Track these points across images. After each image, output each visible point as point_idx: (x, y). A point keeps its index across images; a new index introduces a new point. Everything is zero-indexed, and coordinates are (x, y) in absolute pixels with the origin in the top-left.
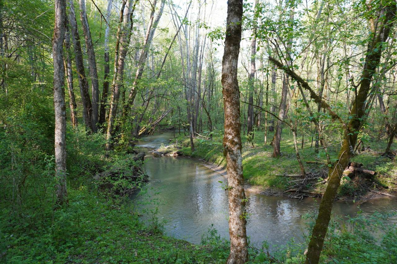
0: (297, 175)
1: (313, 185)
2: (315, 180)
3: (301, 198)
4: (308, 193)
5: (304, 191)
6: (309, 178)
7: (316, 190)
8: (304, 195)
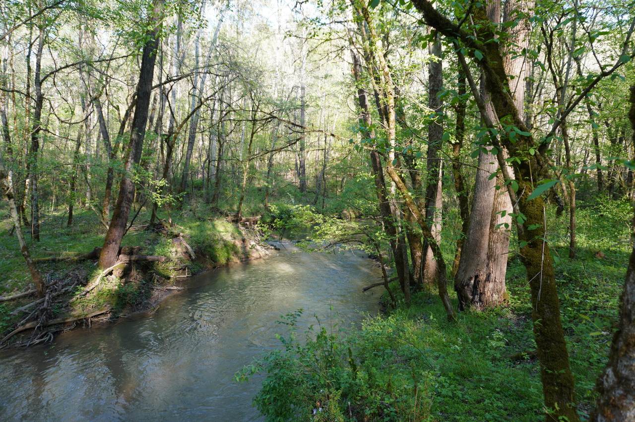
0: (19, 294)
1: (64, 305)
2: (64, 293)
3: (51, 337)
4: (60, 324)
5: (51, 322)
6: (54, 294)
7: (73, 313)
8: (53, 329)
